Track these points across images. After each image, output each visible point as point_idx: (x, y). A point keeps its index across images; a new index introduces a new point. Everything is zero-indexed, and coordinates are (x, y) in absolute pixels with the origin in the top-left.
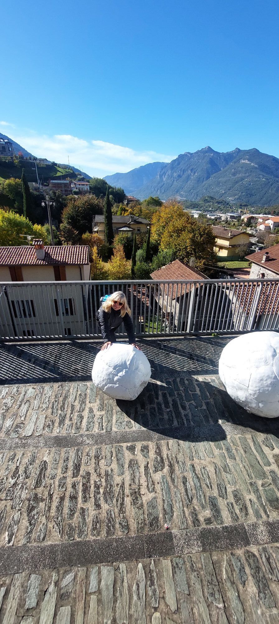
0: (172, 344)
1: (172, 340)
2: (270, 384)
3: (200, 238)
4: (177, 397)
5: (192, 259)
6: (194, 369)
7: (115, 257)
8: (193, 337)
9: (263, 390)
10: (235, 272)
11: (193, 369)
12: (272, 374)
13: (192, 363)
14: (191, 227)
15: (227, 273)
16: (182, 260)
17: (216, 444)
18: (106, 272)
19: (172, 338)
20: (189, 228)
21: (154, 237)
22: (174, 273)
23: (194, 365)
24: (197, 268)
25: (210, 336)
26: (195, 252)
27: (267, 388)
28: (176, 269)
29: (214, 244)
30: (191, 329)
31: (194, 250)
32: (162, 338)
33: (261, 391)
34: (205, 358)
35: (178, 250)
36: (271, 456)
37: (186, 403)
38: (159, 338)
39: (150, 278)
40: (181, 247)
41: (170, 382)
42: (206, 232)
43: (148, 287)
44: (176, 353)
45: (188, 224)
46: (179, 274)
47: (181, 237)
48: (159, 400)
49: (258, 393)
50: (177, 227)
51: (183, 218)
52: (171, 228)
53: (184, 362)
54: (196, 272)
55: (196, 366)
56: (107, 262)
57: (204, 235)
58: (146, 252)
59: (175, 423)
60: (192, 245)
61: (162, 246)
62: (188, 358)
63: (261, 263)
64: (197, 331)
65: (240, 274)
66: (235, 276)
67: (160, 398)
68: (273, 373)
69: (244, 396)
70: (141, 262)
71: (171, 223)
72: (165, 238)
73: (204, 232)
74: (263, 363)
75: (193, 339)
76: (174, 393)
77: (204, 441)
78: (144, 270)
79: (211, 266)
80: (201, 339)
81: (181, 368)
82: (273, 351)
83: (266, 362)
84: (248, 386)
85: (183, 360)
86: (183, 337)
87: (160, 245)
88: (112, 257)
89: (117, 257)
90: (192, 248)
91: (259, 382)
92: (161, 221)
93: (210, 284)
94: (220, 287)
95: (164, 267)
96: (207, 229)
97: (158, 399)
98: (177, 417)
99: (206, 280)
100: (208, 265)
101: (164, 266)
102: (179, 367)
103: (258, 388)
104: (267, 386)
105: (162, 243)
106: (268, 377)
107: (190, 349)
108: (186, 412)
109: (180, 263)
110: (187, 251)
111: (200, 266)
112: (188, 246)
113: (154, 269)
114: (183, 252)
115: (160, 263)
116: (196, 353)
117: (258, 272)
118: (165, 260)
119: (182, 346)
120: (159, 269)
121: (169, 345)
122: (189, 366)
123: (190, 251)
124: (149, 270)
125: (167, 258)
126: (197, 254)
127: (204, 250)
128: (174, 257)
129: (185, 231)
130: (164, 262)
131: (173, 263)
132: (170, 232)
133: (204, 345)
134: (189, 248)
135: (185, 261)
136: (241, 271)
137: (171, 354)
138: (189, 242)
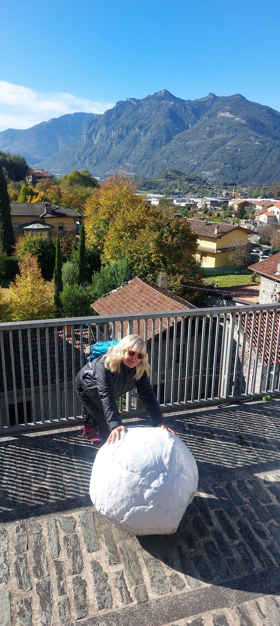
0: (203, 421)
1: (200, 414)
3: (172, 239)
4: (244, 517)
5: (162, 275)
6: (255, 461)
7: (23, 277)
8: (232, 406)
10: (234, 293)
11: (253, 461)
13: (247, 452)
14: (154, 221)
15: (221, 295)
16: (143, 277)
18: (6, 306)
19: (198, 410)
20: (152, 224)
21: (91, 240)
22: (135, 301)
23: (252, 455)
24: (171, 290)
25: (259, 402)
26: (164, 262)
28: (137, 293)
29: (194, 248)
30: (229, 392)
31: (163, 259)
32: (182, 413)
34: (265, 441)
35: (136, 261)
37: (263, 524)
38: (177, 413)
39: (92, 312)
40: (141, 256)
41: (222, 490)
42: (181, 228)
43: (94, 329)
44: (213, 436)
45: (148, 216)
46: (143, 302)
47: (140, 239)
48: (214, 526)
50: (130, 222)
51: (139, 207)
52: (119, 224)
53: (232, 451)
54: (171, 296)
55: (255, 455)
56: (8, 287)
57: (177, 233)
58: (80, 266)
59: (258, 565)
60: (158, 252)
61: (106, 256)
62: (237, 442)
63: (276, 276)
64: (239, 395)
65: (242, 295)
66: (234, 299)
67: (216, 523)
70: (71, 283)
71: (118, 216)
72: (111, 240)
73: (177, 229)
75: (233, 409)
76: (236, 510)
78: (79, 298)
79: (194, 285)
80: (247, 409)
81: (232, 463)
85: (229, 448)
86: (216, 408)
87: (103, 253)
88: (17, 276)
89: (27, 277)
90: (159, 256)
92: (101, 211)
93: (200, 316)
94: (215, 319)
95: (115, 291)
96: (181, 223)
97: (211, 524)
98: (256, 554)
99: (192, 310)
100: (188, 283)
101: (115, 289)
105: (105, 251)
107: (235, 428)
108: (269, 542)
109: (143, 282)
110: (151, 261)
111: (175, 285)
112: (152, 254)
113: (96, 295)
114: (143, 264)
115: (106, 285)
116: (247, 432)
117: (272, 291)
118: (116, 278)
119: (220, 423)
120: (107, 294)
121: (197, 423)
122: (245, 457)
123: (156, 261)
124: (87, 297)
125: (118, 274)
126: (169, 267)
127: (179, 259)
128: (130, 273)
129: (145, 228)
130: (113, 281)
131: (131, 283)
132: (118, 231)
133: (256, 418)
134: (155, 257)
135: (150, 280)
136: (242, 290)
137: (205, 439)
138: (153, 246)
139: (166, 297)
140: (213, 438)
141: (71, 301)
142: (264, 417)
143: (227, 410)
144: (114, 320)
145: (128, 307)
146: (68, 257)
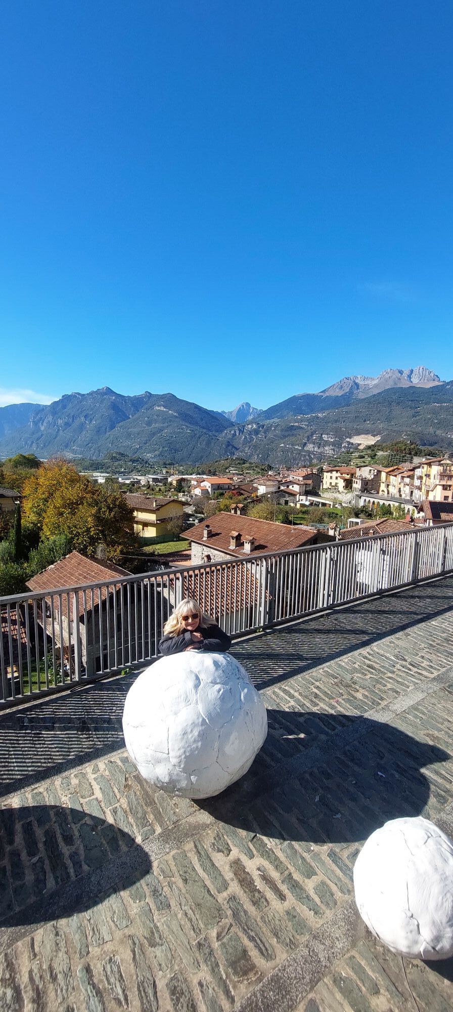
0: (47, 712)
1: (46, 703)
2: (199, 735)
3: (110, 513)
4: (55, 822)
5: (101, 547)
6: (90, 748)
8: (87, 687)
9: (191, 750)
10: (171, 559)
11: (88, 748)
12: (198, 718)
13: (85, 738)
14: (92, 497)
15: (159, 562)
16: (83, 552)
17: (133, 892)
19: (47, 699)
20: (90, 500)
21: (29, 518)
22: (72, 575)
23: (90, 741)
24: (112, 561)
25: (117, 677)
26: (104, 535)
27: (194, 746)
28: (75, 567)
29: (132, 520)
31: (102, 532)
32: (26, 705)
33: (188, 754)
35: (76, 535)
36: (227, 867)
37: (74, 826)
38: (21, 707)
39: (27, 590)
40: (79, 531)
42: (117, 503)
43: (22, 607)
44: (54, 727)
45: (87, 493)
46: (80, 575)
47: (79, 514)
48: (15, 844)
49: (185, 758)
50: (70, 499)
51: (78, 485)
52: (58, 502)
53: (69, 741)
54: (109, 567)
55: (93, 741)
57: (115, 508)
58: (16, 545)
59: (51, 883)
60: (97, 526)
61: (46, 532)
62: (77, 730)
63: (203, 541)
64: (94, 674)
65: (177, 559)
66: (170, 564)
67: (19, 839)
68: (199, 715)
69: (166, 772)
70: (6, 564)
71: (58, 494)
72: (50, 517)
73: (114, 504)
74: (183, 704)
75: (87, 691)
76: (49, 814)
77: (109, 896)
78: (12, 577)
79: (133, 554)
80: (102, 687)
82: (195, 678)
83: (187, 700)
84: (167, 753)
85: (67, 738)
86: (69, 692)
87: (43, 530)
90: (98, 530)
91: (182, 739)
92: (40, 491)
93: (131, 582)
94: (152, 585)
95: (52, 566)
96: (117, 499)
97: (11, 842)
98: (54, 869)
100: (128, 553)
101: (52, 564)
102: (60, 755)
103: (182, 751)
104: (195, 741)
105: (44, 527)
106: (193, 725)
107: (82, 712)
108: (73, 848)
109: (80, 556)
110: (90, 535)
111: (115, 556)
112: (91, 528)
113: (33, 572)
114: (83, 537)
115: (44, 561)
116: (92, 715)
117: (201, 554)
118: (54, 553)
119: (66, 709)
120: (43, 570)
121: (40, 715)
122: (81, 746)
123: (95, 534)
124: (22, 575)
125: (56, 550)
126: (108, 539)
127: (117, 531)
128: (69, 547)
129: (83, 504)
130: (52, 557)
131: (68, 558)
132: (58, 508)
133: (108, 696)
134: (93, 531)
135: (89, 552)
136: (178, 555)
137: (43, 732)
138: (92, 520)
139: (103, 568)
140: (53, 729)
141: (4, 581)
142: (116, 694)
143: (80, 693)
144: (52, 595)
145: (65, 581)
146: (5, 536)
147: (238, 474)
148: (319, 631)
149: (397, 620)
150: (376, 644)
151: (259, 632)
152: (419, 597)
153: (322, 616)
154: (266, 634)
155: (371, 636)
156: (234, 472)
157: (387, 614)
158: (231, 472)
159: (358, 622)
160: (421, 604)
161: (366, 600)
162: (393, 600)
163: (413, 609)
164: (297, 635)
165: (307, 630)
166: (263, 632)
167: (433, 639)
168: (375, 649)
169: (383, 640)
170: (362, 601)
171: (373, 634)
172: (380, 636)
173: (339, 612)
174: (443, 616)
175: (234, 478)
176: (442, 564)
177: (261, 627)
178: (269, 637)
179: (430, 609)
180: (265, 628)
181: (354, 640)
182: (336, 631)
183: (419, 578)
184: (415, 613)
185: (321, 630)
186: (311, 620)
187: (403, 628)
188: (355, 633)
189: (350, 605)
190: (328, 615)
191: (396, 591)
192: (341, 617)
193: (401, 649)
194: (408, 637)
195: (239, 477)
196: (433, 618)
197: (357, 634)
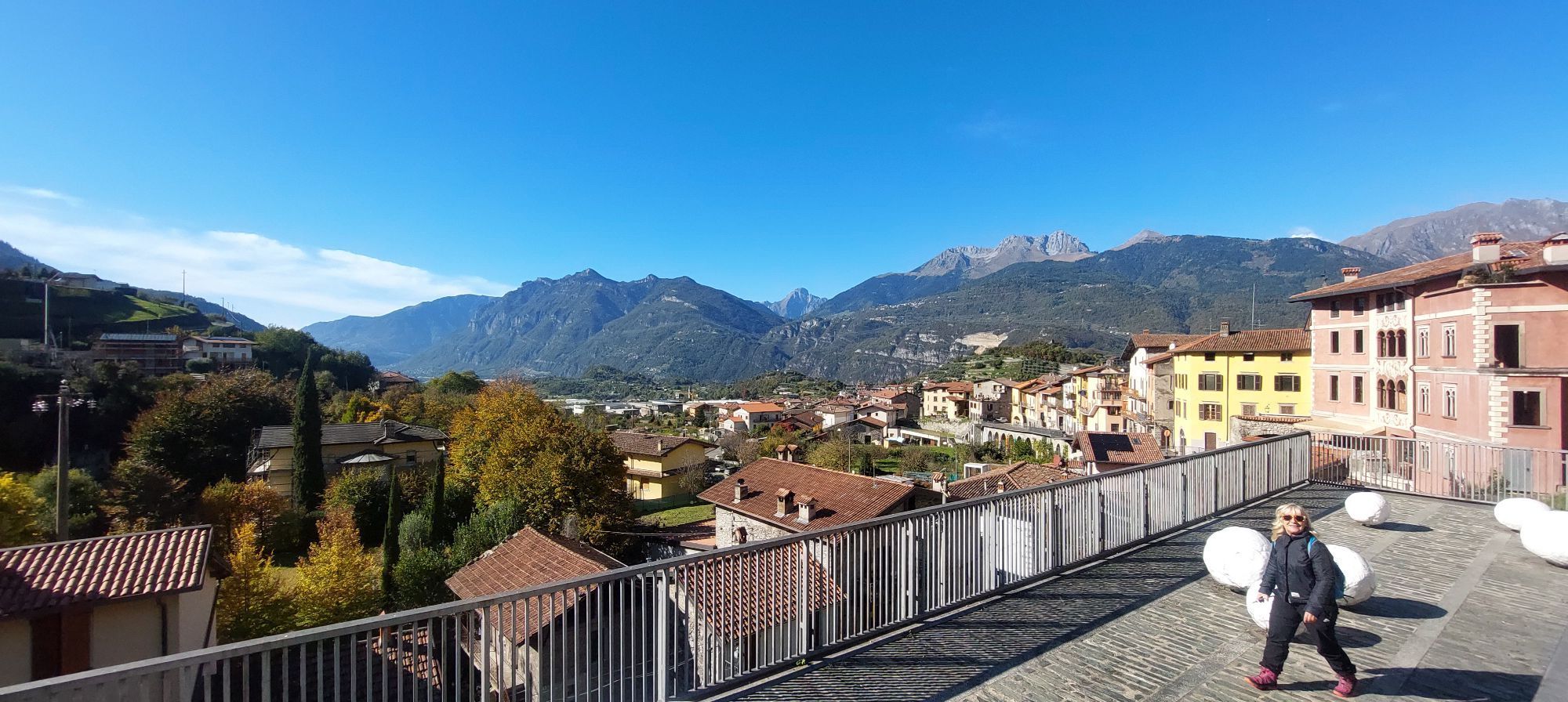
3: (586, 462)
5: (570, 518)
7: (324, 546)
10: (683, 535)
14: (559, 439)
15: (665, 540)
16: (542, 527)
18: (286, 600)
20: (556, 443)
21: (457, 474)
22: (521, 565)
24: (587, 540)
26: (577, 500)
28: (526, 552)
29: (622, 473)
31: (574, 493)
35: (531, 500)
40: (537, 493)
42: (599, 447)
45: (551, 432)
46: (535, 566)
47: (537, 466)
50: (524, 442)
51: (538, 420)
52: (506, 446)
54: (582, 552)
56: (295, 566)
57: (595, 454)
58: (434, 518)
60: (565, 484)
61: (485, 494)
63: (734, 505)
65: (694, 536)
66: (683, 544)
70: (415, 548)
71: (507, 433)
72: (492, 470)
73: (594, 449)
78: (426, 572)
79: (623, 528)
87: (479, 492)
88: (313, 546)
89: (330, 546)
90: (567, 490)
92: (478, 429)
95: (490, 552)
96: (599, 440)
99: (612, 572)
100: (614, 527)
101: (490, 549)
105: (482, 488)
109: (537, 533)
110: (554, 499)
111: (594, 532)
112: (555, 487)
113: (459, 563)
114: (543, 503)
115: (478, 543)
117: (730, 526)
118: (494, 530)
120: (475, 559)
123: (562, 498)
124: (441, 567)
125: (498, 524)
126: (583, 504)
127: (598, 491)
128: (520, 518)
129: (545, 449)
130: (491, 537)
131: (517, 537)
132: (504, 456)
134: (559, 492)
135: (552, 527)
136: (695, 529)
138: (557, 475)
139: (572, 553)
141: (411, 578)
145: (510, 577)
146: (418, 503)
147: (791, 397)
148: (899, 661)
149: (1027, 638)
150: (991, 681)
151: (801, 665)
152: (1064, 596)
153: (905, 635)
154: (812, 669)
155: (985, 668)
156: (785, 393)
157: (1012, 627)
158: (781, 393)
159: (963, 642)
160: (1067, 609)
161: (979, 603)
162: (1023, 602)
163: (1055, 618)
164: (862, 669)
165: (878, 659)
166: (807, 666)
167: (1087, 670)
168: (991, 690)
169: (1005, 675)
170: (971, 606)
171: (987, 663)
172: (999, 667)
173: (934, 627)
174: (1102, 629)
175: (785, 403)
176: (1100, 540)
177: (803, 657)
178: (816, 673)
179: (1082, 616)
180: (809, 658)
181: (957, 675)
182: (927, 661)
183: (1064, 564)
184: (1057, 625)
185: (902, 659)
186: (887, 642)
187: (1038, 651)
188: (958, 664)
189: (952, 613)
190: (914, 631)
191: (1027, 587)
192: (936, 634)
193: (1034, 689)
194: (1046, 668)
195: (793, 400)
196: (1086, 632)
197: (962, 664)
